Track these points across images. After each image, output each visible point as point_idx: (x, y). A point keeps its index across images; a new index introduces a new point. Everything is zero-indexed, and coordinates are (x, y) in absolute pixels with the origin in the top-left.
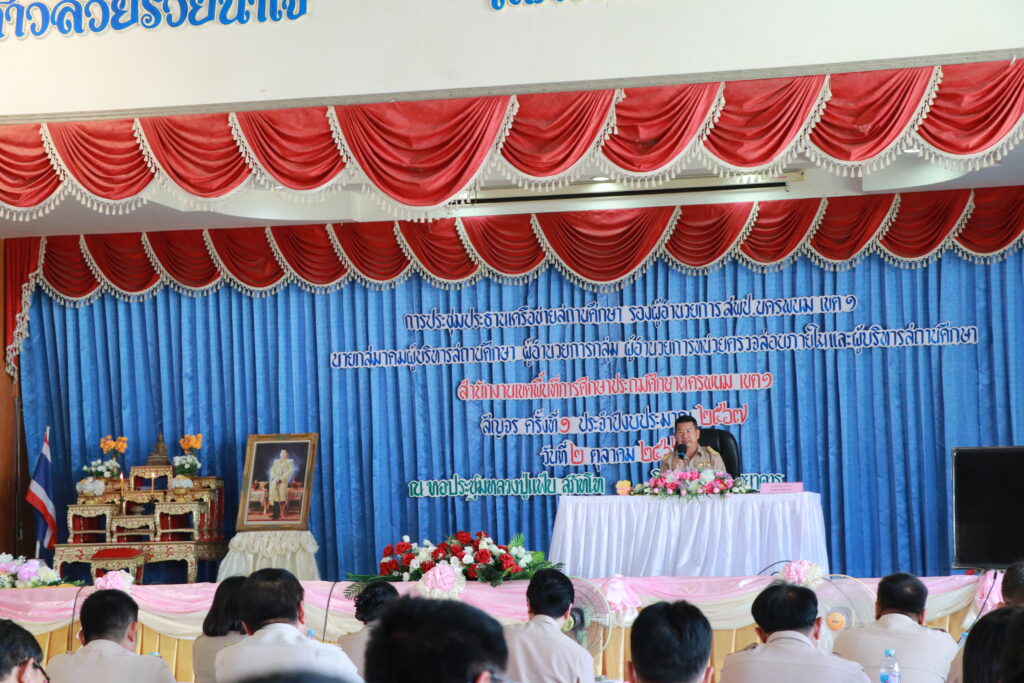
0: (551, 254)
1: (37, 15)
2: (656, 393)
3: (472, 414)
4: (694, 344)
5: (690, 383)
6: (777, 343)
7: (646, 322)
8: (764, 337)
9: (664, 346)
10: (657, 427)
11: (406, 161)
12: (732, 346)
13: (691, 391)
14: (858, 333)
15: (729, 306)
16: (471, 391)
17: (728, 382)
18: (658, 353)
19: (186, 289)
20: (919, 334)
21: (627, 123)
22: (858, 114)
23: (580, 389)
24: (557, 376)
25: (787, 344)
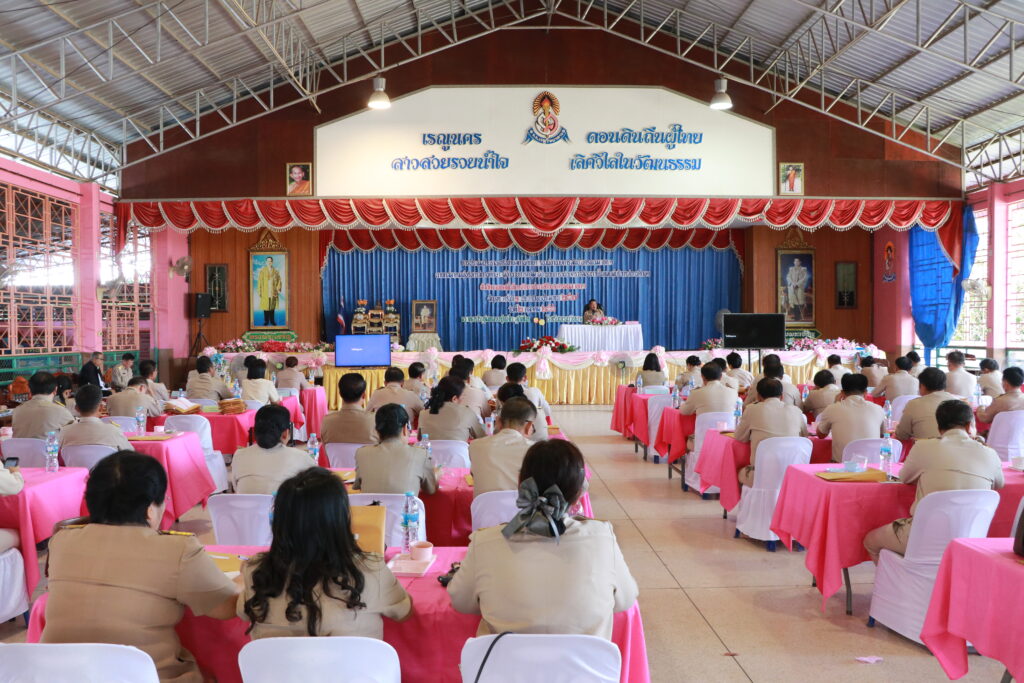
0: (515, 242)
1: (415, 163)
2: (548, 289)
3: (484, 295)
4: (561, 274)
6: (587, 274)
7: (545, 266)
8: (583, 272)
9: (551, 274)
11: (542, 216)
12: (573, 275)
13: (559, 289)
14: (613, 272)
15: (572, 262)
16: (484, 287)
17: (571, 286)
18: (549, 276)
19: (383, 249)
21: (615, 209)
22: (685, 211)
23: (523, 287)
24: (514, 283)
25: (591, 275)
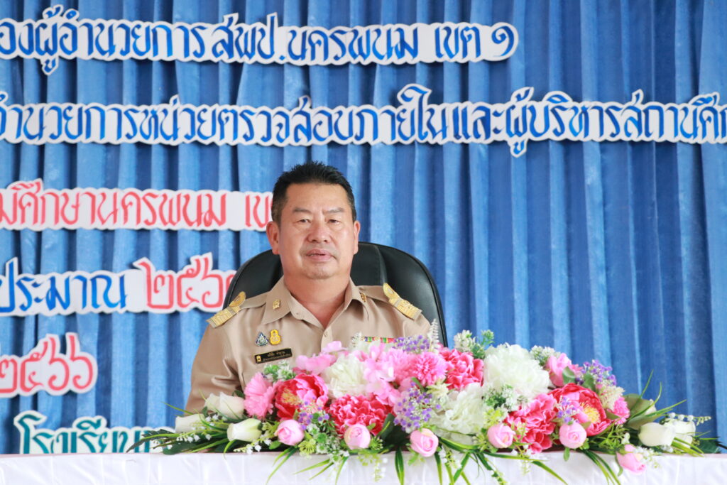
2: (38, 228)
4: (139, 118)
5: (125, 207)
6: (333, 127)
7: (19, 59)
8: (301, 112)
9: (62, 115)
10: (35, 309)
12: (229, 127)
13: (127, 225)
14: (520, 105)
15: (225, 36)
17: (217, 211)
18: (46, 133)
20: (654, 115)
25: (356, 130)
